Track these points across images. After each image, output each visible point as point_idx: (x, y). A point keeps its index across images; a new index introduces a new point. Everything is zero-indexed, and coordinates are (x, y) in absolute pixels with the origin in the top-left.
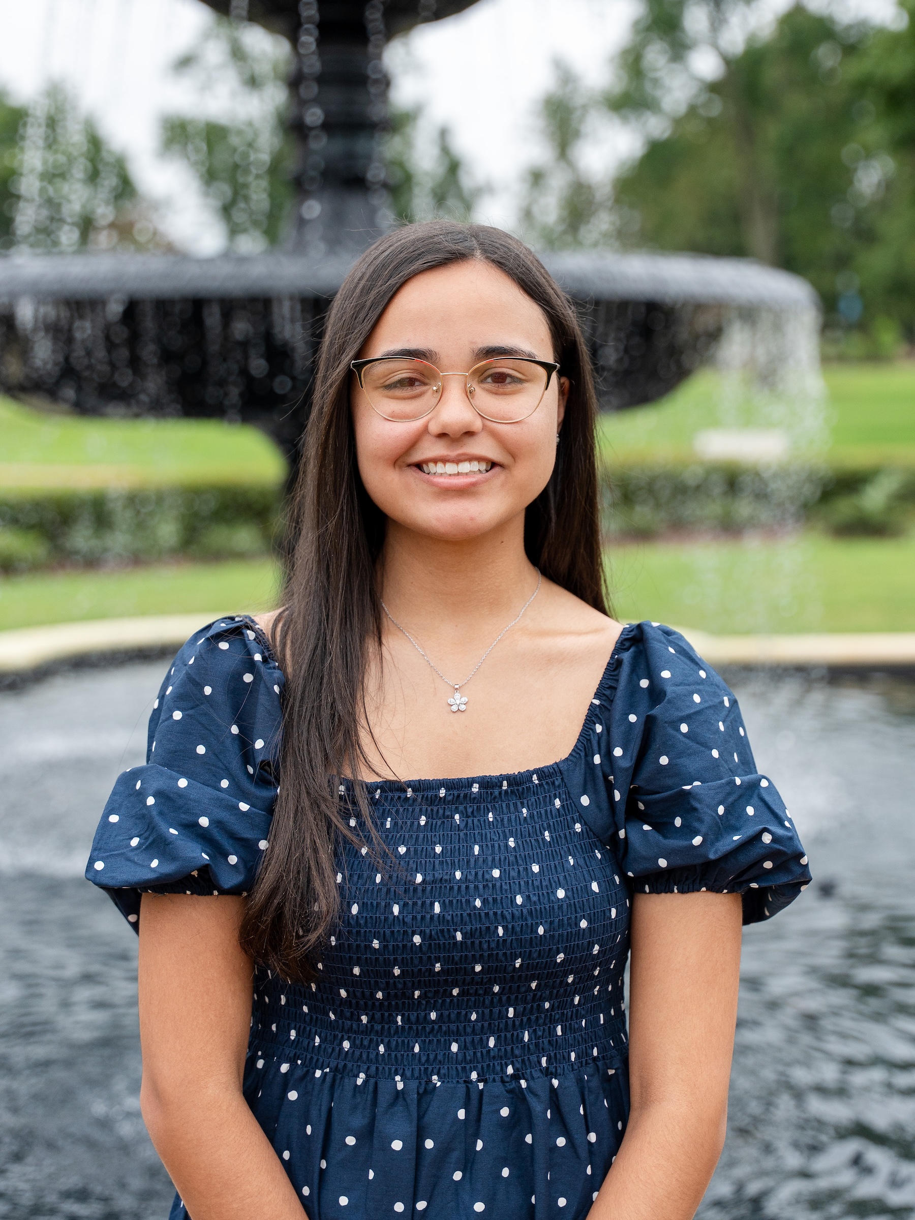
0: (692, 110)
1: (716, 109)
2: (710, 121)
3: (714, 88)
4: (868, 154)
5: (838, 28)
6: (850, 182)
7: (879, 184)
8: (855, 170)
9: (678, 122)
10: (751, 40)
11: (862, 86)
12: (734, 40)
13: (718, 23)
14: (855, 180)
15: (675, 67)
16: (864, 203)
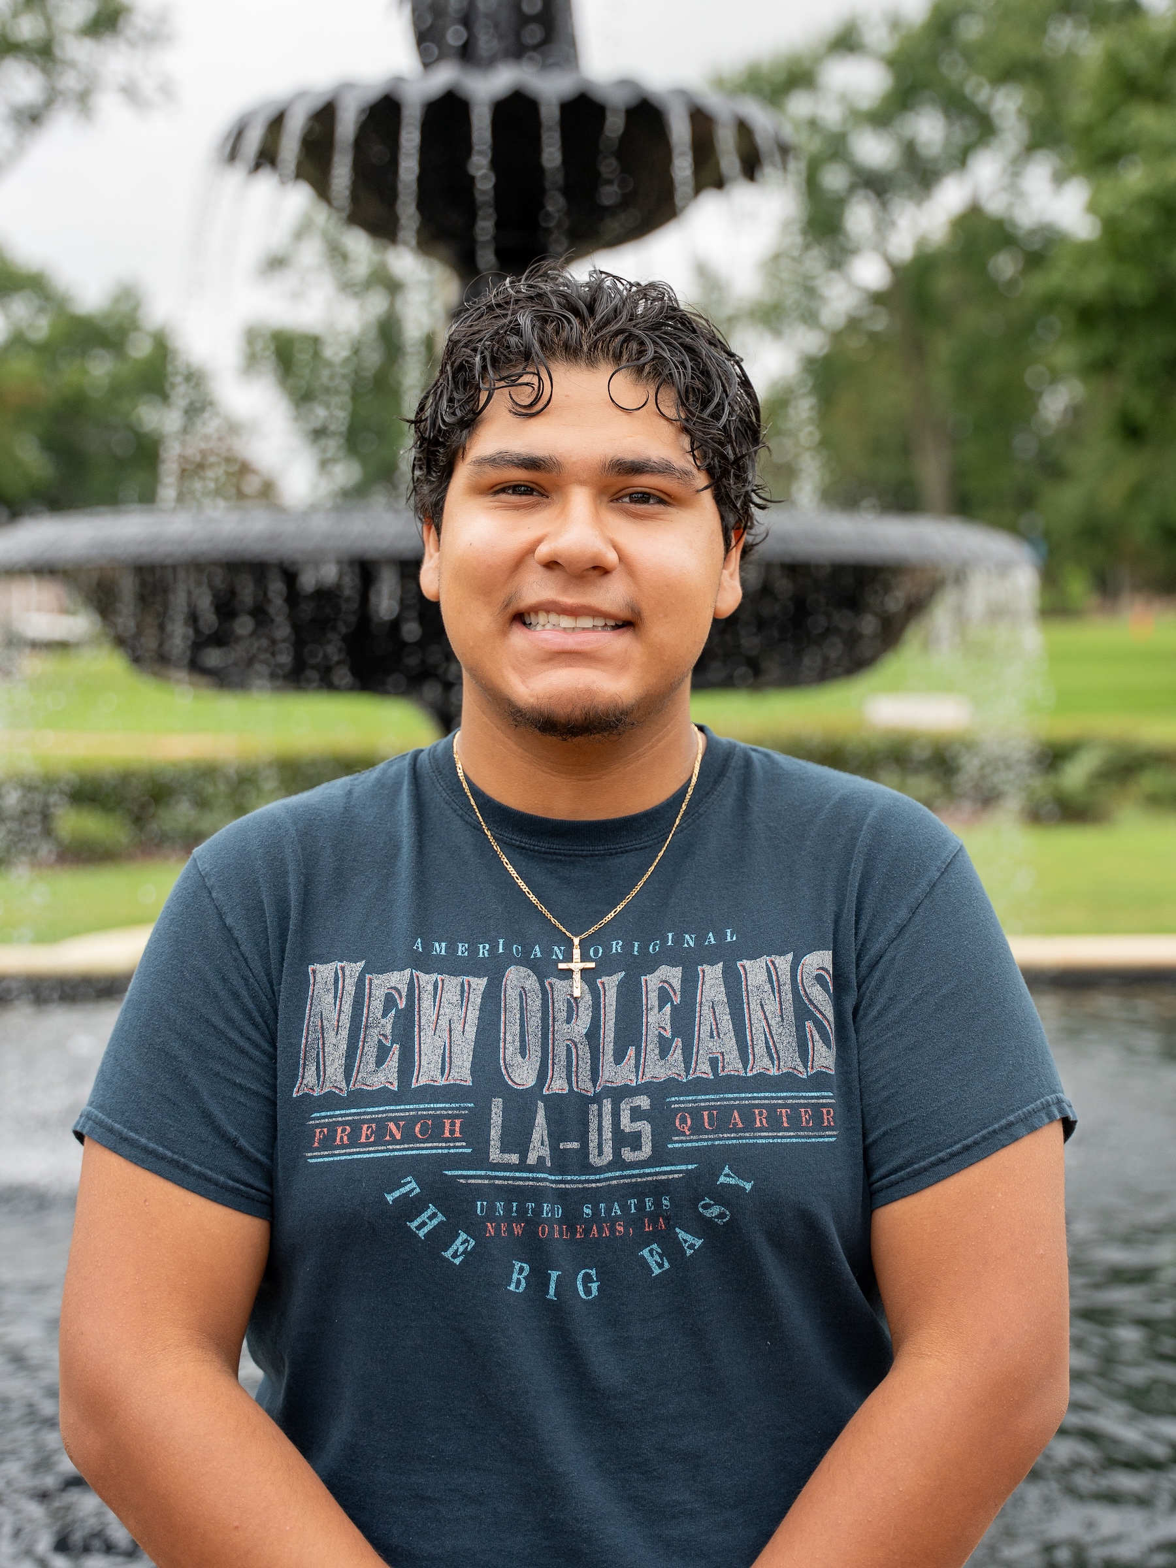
0: (854, 323)
1: (881, 323)
2: (873, 336)
3: (878, 299)
4: (1055, 377)
5: (1021, 233)
6: (1035, 409)
7: (1066, 411)
8: (1040, 395)
9: (837, 336)
10: (921, 243)
11: (1050, 302)
12: (903, 245)
13: (884, 225)
14: (1040, 406)
15: (834, 274)
16: (1047, 433)
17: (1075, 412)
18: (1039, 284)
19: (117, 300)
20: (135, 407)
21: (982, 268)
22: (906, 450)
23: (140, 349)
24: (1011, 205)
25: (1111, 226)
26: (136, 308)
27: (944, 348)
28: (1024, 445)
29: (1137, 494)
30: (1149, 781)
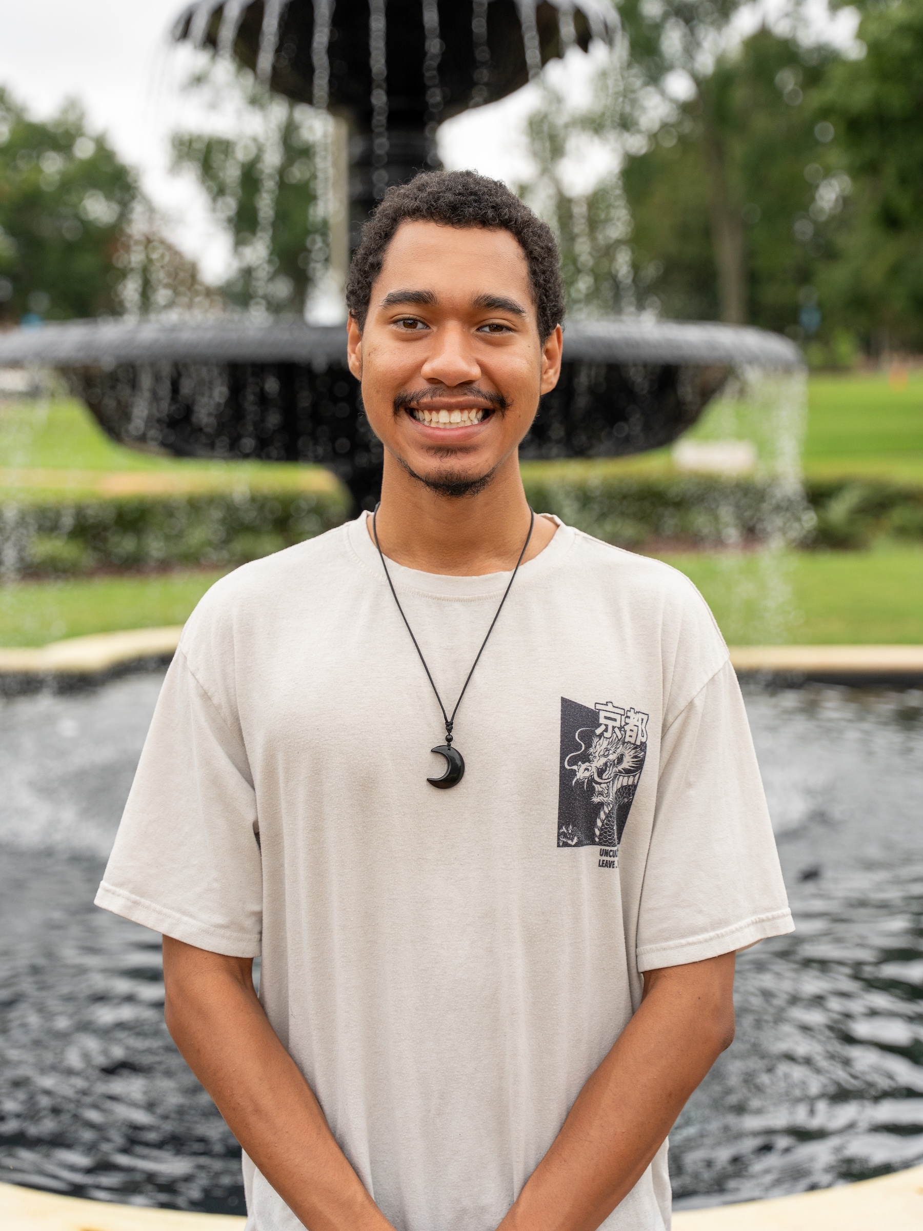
1: (688, 127)
2: (682, 138)
4: (828, 173)
5: (801, 51)
6: (813, 199)
7: (837, 200)
8: (817, 187)
9: (654, 137)
10: (720, 61)
12: (706, 62)
13: (691, 46)
14: (817, 196)
15: (651, 89)
16: (823, 218)
17: (845, 201)
18: (817, 98)
19: (65, 111)
20: (81, 200)
21: (770, 80)
22: (707, 233)
23: (84, 150)
24: (794, 28)
25: (876, 49)
26: (82, 117)
27: (738, 149)
28: (803, 229)
29: (896, 271)
30: (899, 515)
